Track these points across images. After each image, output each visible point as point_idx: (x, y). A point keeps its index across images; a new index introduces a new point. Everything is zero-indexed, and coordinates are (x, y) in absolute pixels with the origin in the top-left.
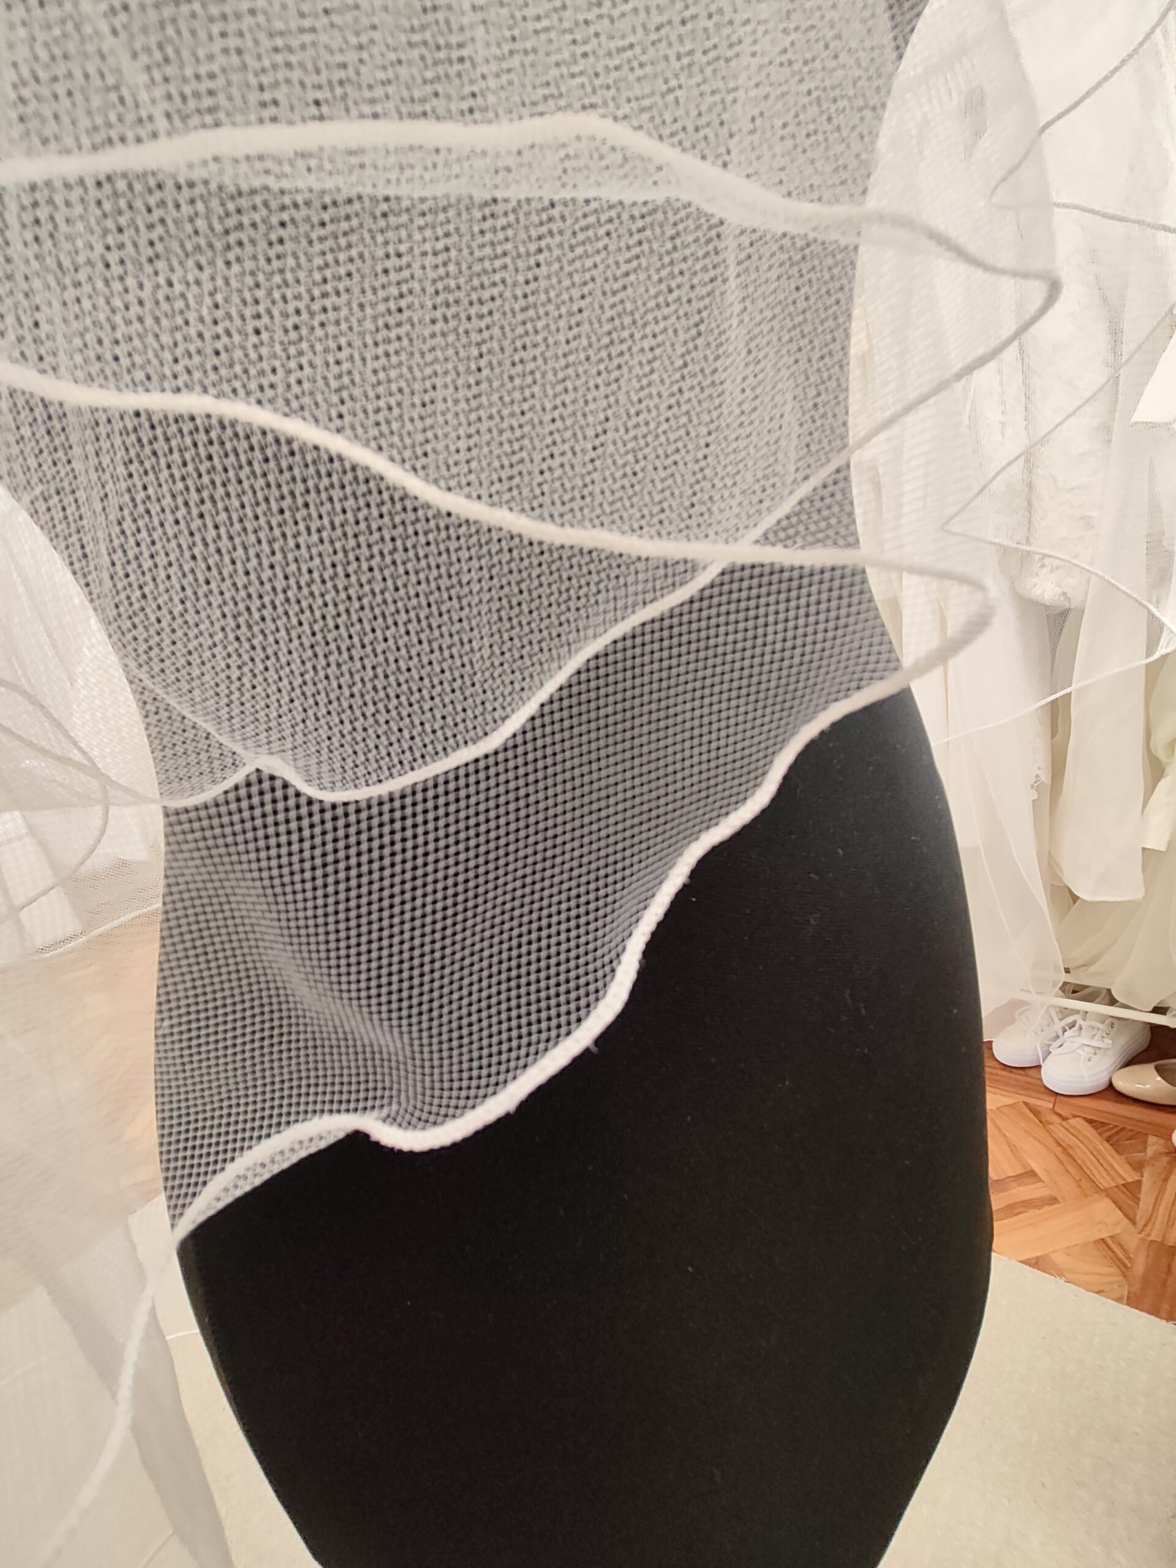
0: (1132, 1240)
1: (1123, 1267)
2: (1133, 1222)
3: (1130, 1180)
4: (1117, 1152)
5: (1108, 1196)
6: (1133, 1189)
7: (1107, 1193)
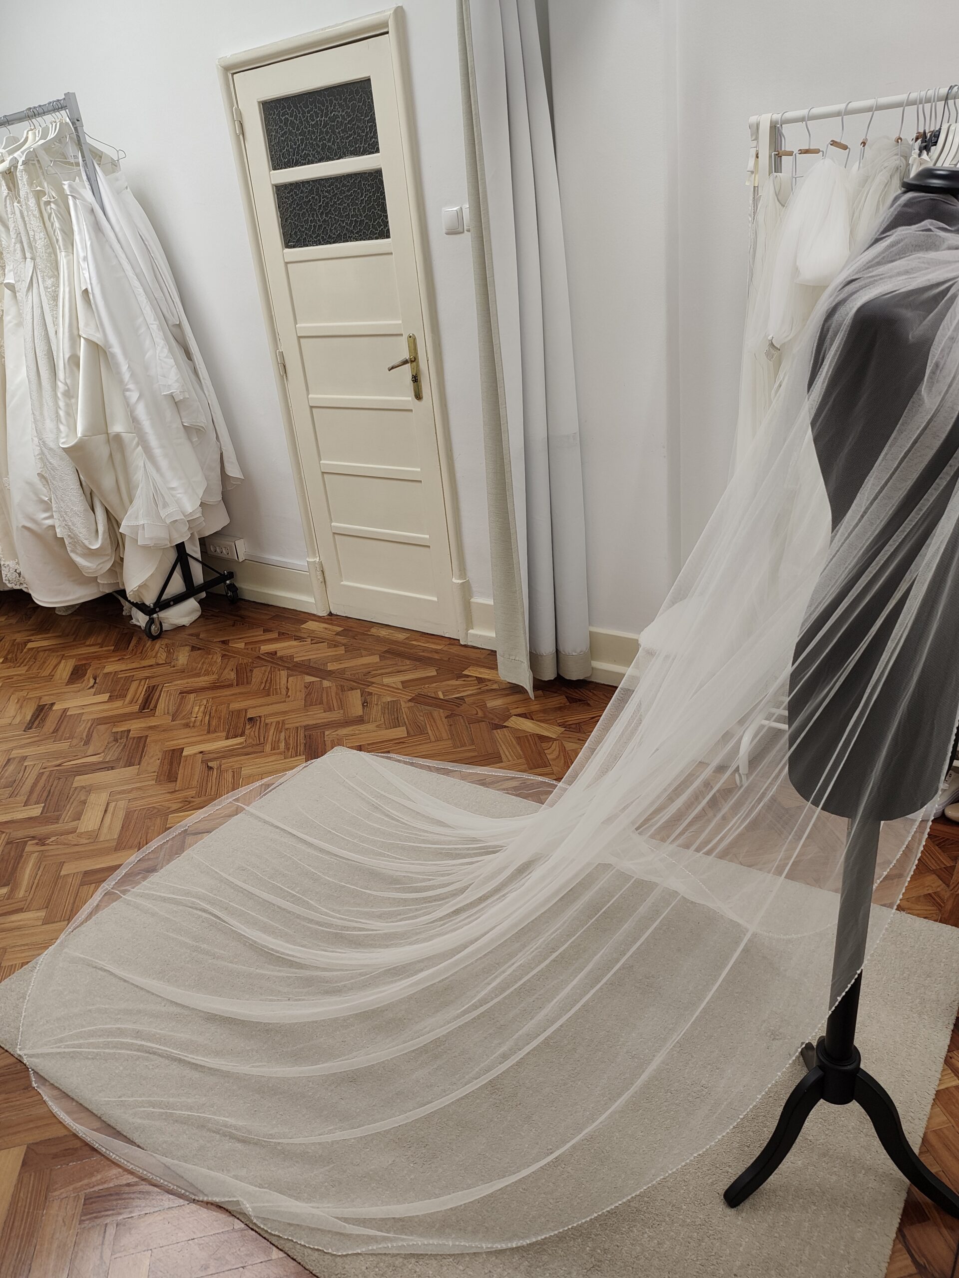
0: (946, 894)
1: (940, 907)
2: (948, 886)
3: (948, 865)
4: (943, 851)
5: (935, 873)
6: (950, 870)
7: (934, 872)
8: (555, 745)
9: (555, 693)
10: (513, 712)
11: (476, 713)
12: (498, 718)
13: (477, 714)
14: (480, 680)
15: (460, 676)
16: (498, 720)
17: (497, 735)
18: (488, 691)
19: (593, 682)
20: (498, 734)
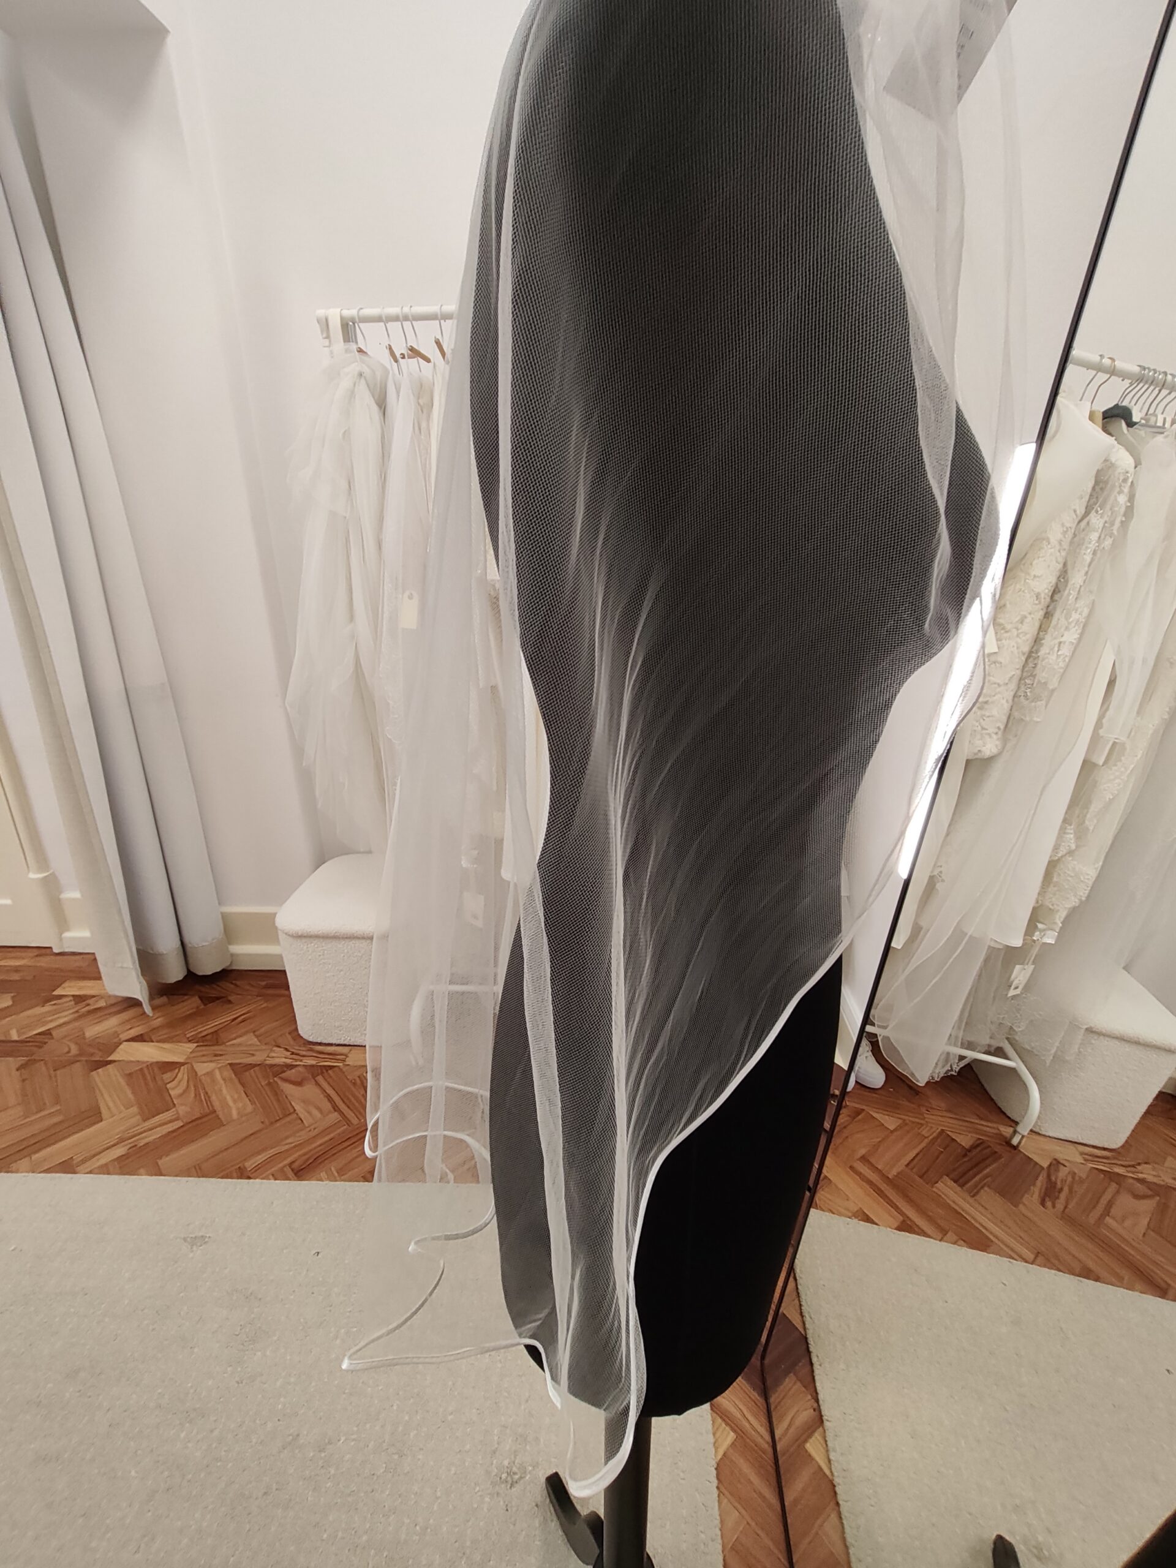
8: (183, 1074)
9: (186, 995)
10: (124, 1036)
11: (66, 1050)
12: (100, 1050)
13: (69, 1052)
14: (79, 999)
15: (47, 1000)
16: (100, 1054)
17: (97, 1079)
18: (90, 1012)
19: (234, 970)
20: (100, 1075)
